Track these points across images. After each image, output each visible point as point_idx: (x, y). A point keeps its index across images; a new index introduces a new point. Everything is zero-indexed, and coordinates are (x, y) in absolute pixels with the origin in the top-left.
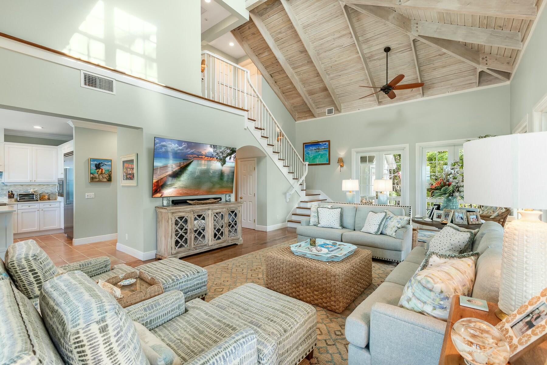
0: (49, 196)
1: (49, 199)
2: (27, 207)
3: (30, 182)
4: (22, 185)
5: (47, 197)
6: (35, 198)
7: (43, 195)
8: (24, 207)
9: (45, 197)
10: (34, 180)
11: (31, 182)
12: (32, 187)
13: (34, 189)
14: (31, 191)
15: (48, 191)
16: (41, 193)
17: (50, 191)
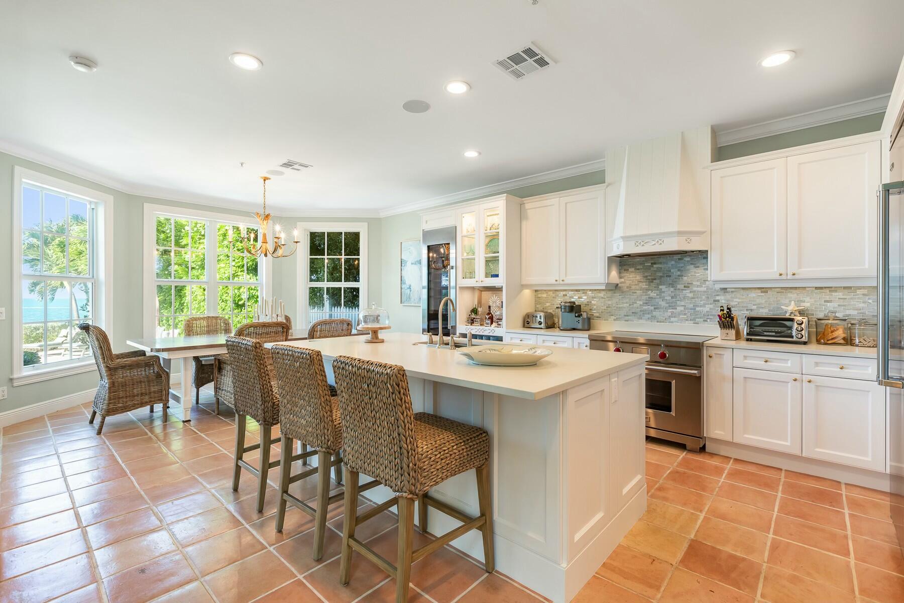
0: (850, 329)
1: (849, 341)
2: (761, 363)
3: (778, 277)
4: (764, 290)
5: (840, 333)
6: (794, 334)
7: (827, 325)
8: (750, 362)
9: (836, 334)
10: (790, 273)
11: (783, 277)
12: (793, 295)
13: (797, 302)
14: (789, 307)
15: (848, 312)
16: (821, 316)
17: (855, 312)
